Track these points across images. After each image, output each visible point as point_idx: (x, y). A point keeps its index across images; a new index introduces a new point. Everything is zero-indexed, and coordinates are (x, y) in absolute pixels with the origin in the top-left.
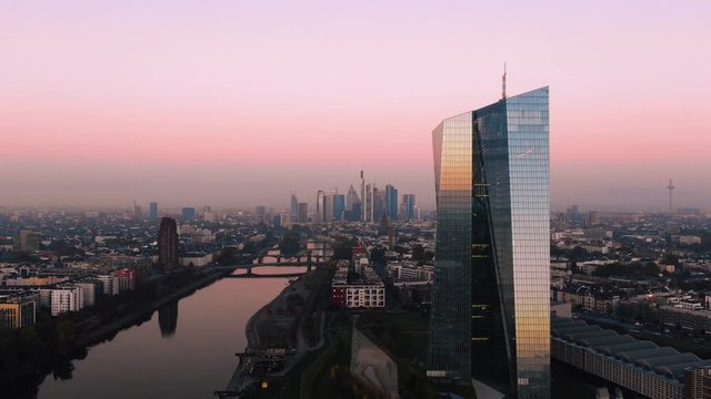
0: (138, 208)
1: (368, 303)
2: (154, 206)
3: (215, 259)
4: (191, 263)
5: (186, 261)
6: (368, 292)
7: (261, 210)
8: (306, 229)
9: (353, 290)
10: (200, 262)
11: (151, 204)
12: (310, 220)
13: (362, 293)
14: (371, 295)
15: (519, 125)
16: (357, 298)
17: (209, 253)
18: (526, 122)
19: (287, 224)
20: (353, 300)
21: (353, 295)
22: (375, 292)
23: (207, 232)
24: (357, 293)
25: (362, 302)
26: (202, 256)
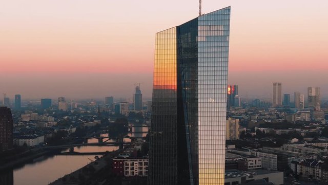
0: (7, 100)
1: (141, 173)
2: (18, 97)
4: (25, 144)
5: (21, 142)
6: (141, 164)
9: (129, 163)
10: (32, 142)
11: (16, 96)
13: (137, 165)
14: (144, 167)
15: (207, 37)
16: (132, 169)
17: (40, 135)
18: (212, 34)
20: (129, 170)
21: (130, 166)
23: (51, 119)
24: (133, 164)
25: (136, 171)
26: (35, 137)
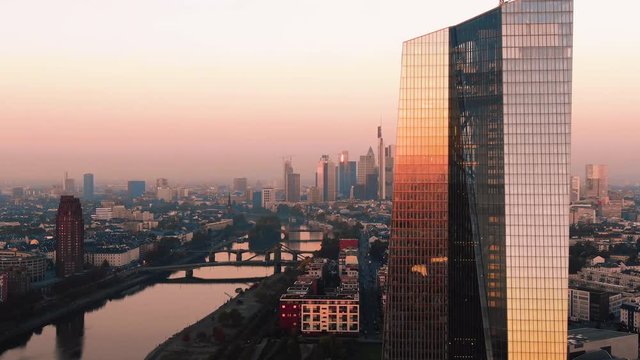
0: (69, 182)
1: (333, 326)
2: (89, 178)
3: (145, 256)
4: (106, 263)
5: (99, 259)
6: (333, 309)
7: (241, 183)
8: (296, 211)
9: (311, 307)
10: (117, 260)
11: (85, 176)
12: (304, 198)
13: (325, 310)
14: (339, 315)
15: (522, 49)
16: (317, 319)
17: (133, 247)
18: (534, 42)
19: (271, 204)
20: (311, 321)
21: (311, 313)
22: (344, 309)
23: (147, 215)
24: (317, 310)
25: (325, 324)
26: (123, 251)
